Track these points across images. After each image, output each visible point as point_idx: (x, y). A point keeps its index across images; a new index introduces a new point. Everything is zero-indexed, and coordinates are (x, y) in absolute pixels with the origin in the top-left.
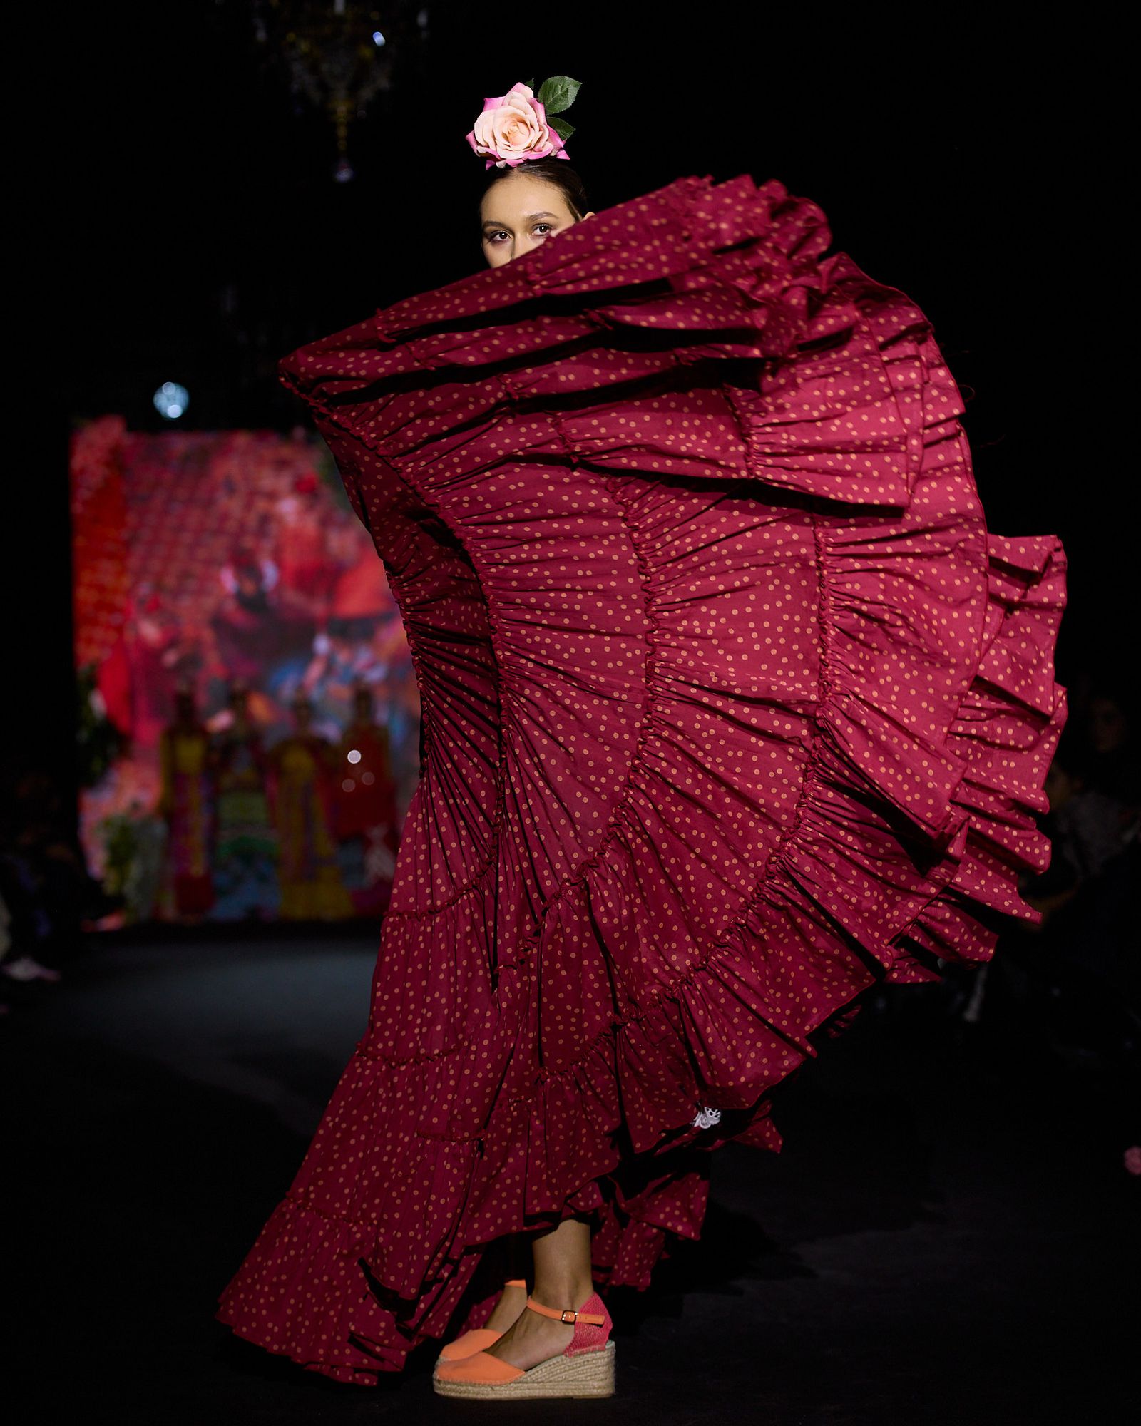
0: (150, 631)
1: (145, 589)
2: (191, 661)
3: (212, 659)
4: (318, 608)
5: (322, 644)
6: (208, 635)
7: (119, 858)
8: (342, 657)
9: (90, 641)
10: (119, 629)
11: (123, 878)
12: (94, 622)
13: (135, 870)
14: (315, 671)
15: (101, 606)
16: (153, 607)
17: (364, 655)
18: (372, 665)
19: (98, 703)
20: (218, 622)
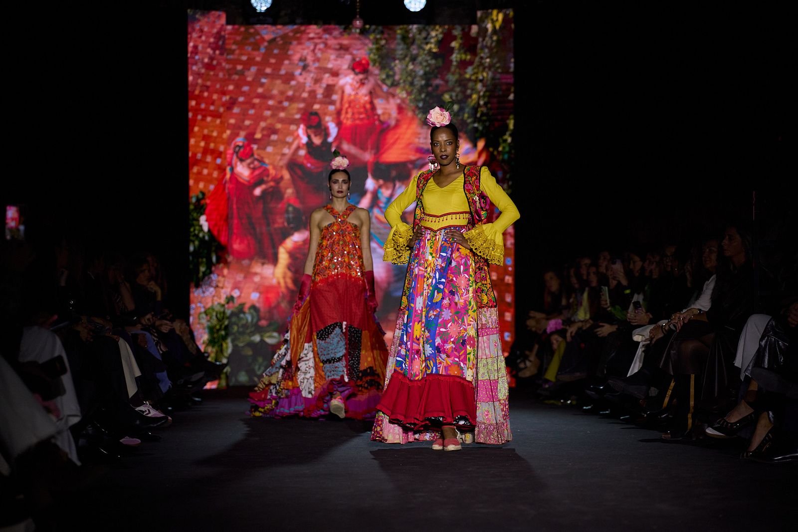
0: (243, 171)
1: (240, 140)
3: (289, 191)
4: (368, 156)
5: (370, 184)
8: (385, 193)
9: (199, 177)
10: (221, 169)
11: (221, 351)
12: (201, 162)
13: (229, 347)
15: (206, 151)
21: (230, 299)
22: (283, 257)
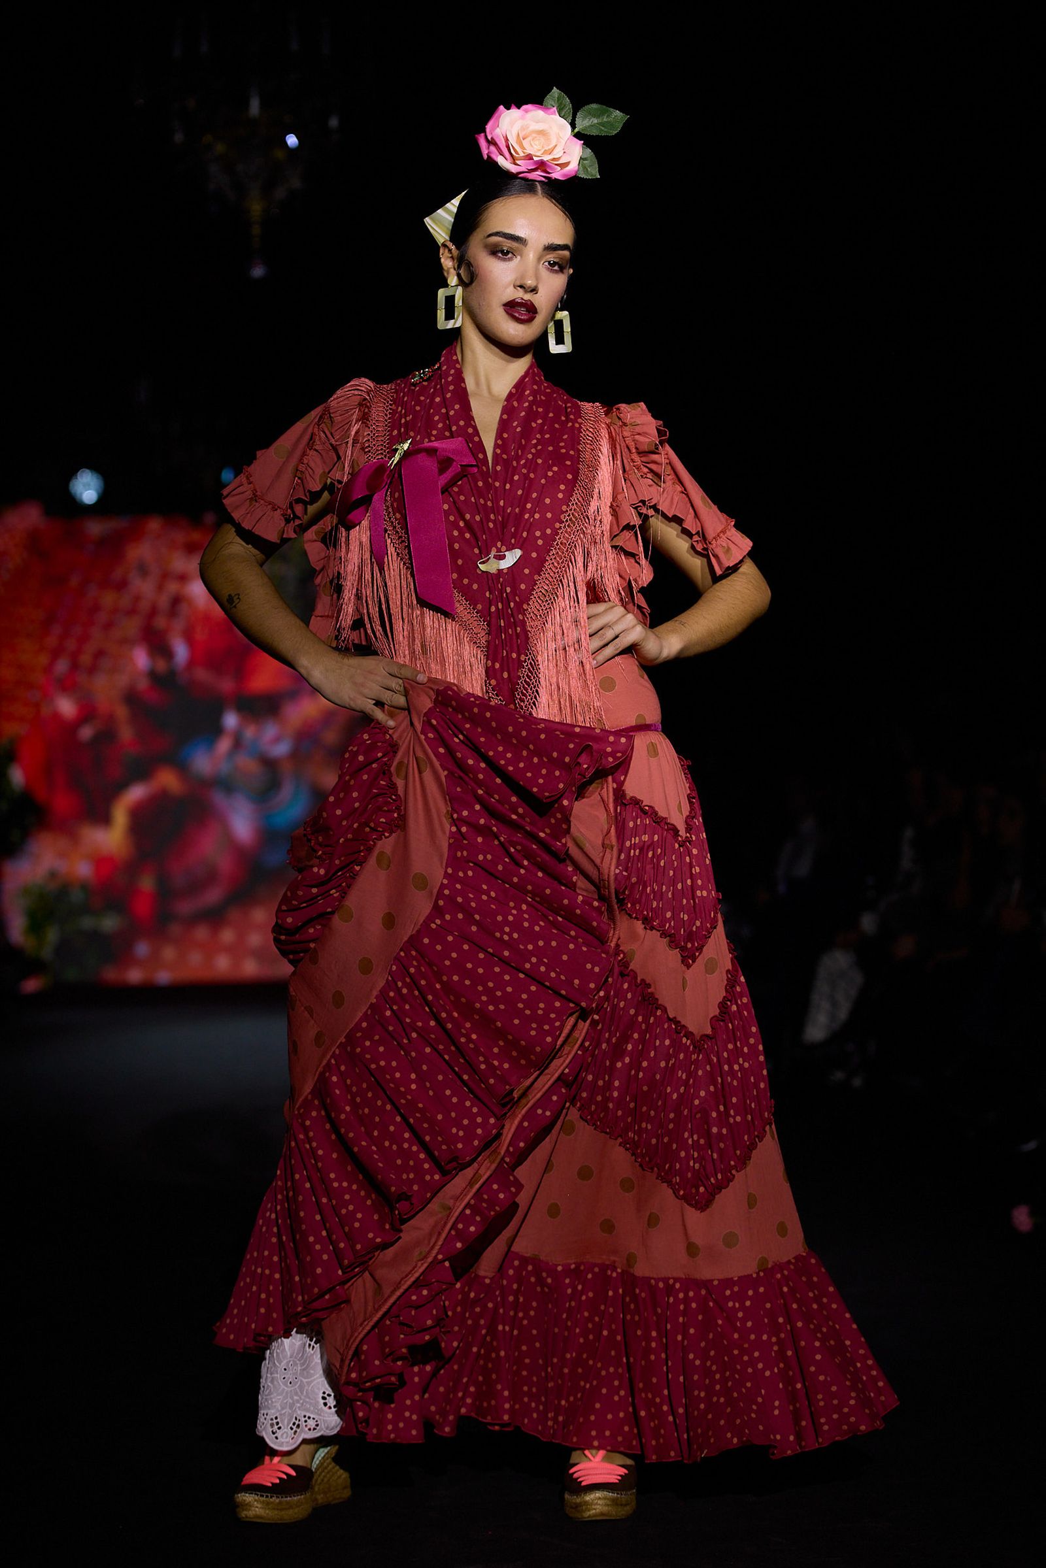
0: (66, 707)
1: (62, 666)
2: (107, 735)
3: (126, 733)
4: (226, 685)
5: (231, 720)
6: (122, 713)
7: (36, 925)
8: (249, 733)
10: (37, 706)
11: (43, 940)
12: (14, 699)
13: (52, 935)
14: (224, 745)
15: (20, 683)
16: (67, 685)
17: (270, 730)
18: (277, 740)
19: (17, 776)
20: (131, 698)
21: (53, 875)
22: (120, 816)
